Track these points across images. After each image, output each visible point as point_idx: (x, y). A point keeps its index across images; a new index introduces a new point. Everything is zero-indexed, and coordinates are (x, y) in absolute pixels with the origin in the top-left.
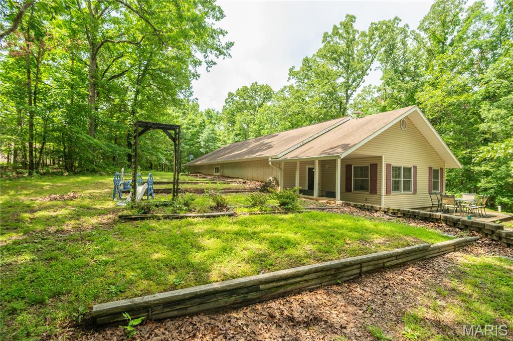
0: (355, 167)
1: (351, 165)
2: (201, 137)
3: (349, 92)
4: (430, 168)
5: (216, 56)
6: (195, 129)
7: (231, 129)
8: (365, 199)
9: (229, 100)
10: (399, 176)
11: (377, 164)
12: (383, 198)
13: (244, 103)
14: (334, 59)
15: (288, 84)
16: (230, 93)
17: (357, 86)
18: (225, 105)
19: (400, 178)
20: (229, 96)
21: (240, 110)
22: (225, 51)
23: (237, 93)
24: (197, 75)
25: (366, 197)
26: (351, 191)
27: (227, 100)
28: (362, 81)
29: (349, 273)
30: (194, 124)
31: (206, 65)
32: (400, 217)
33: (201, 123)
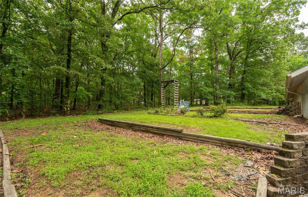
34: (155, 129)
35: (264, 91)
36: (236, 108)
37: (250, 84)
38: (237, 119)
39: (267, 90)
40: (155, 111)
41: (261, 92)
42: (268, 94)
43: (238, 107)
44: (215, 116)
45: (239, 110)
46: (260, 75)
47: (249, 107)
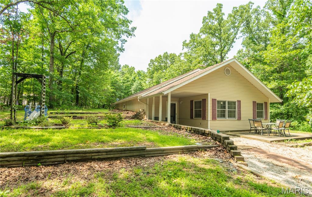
0: (195, 102)
1: (193, 101)
2: (132, 88)
3: (223, 55)
4: (254, 103)
5: (127, 36)
6: (129, 83)
7: (151, 82)
8: (200, 123)
9: (151, 64)
10: (224, 107)
11: (206, 99)
12: (209, 122)
13: (160, 66)
14: (211, 33)
15: (183, 52)
16: (152, 60)
17: (228, 50)
18: (149, 67)
19: (225, 109)
20: (151, 61)
21: (157, 70)
22: (131, 33)
23: (155, 59)
24: (123, 49)
25: (201, 122)
26: (193, 118)
27: (149, 64)
28: (231, 47)
29: (53, 160)
30: (128, 80)
31: (121, 43)
32: (193, 133)
33: (132, 79)
34: (104, 154)
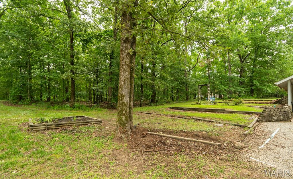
35: (270, 87)
36: (247, 100)
37: (258, 82)
38: (248, 106)
39: (273, 86)
40: (196, 103)
41: (267, 87)
42: (273, 89)
43: (248, 100)
44: (236, 105)
45: (249, 101)
46: (267, 74)
47: (256, 100)
